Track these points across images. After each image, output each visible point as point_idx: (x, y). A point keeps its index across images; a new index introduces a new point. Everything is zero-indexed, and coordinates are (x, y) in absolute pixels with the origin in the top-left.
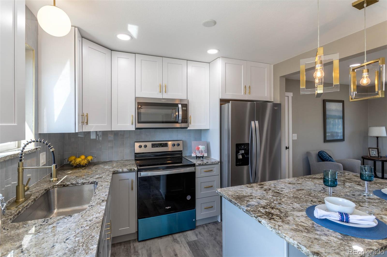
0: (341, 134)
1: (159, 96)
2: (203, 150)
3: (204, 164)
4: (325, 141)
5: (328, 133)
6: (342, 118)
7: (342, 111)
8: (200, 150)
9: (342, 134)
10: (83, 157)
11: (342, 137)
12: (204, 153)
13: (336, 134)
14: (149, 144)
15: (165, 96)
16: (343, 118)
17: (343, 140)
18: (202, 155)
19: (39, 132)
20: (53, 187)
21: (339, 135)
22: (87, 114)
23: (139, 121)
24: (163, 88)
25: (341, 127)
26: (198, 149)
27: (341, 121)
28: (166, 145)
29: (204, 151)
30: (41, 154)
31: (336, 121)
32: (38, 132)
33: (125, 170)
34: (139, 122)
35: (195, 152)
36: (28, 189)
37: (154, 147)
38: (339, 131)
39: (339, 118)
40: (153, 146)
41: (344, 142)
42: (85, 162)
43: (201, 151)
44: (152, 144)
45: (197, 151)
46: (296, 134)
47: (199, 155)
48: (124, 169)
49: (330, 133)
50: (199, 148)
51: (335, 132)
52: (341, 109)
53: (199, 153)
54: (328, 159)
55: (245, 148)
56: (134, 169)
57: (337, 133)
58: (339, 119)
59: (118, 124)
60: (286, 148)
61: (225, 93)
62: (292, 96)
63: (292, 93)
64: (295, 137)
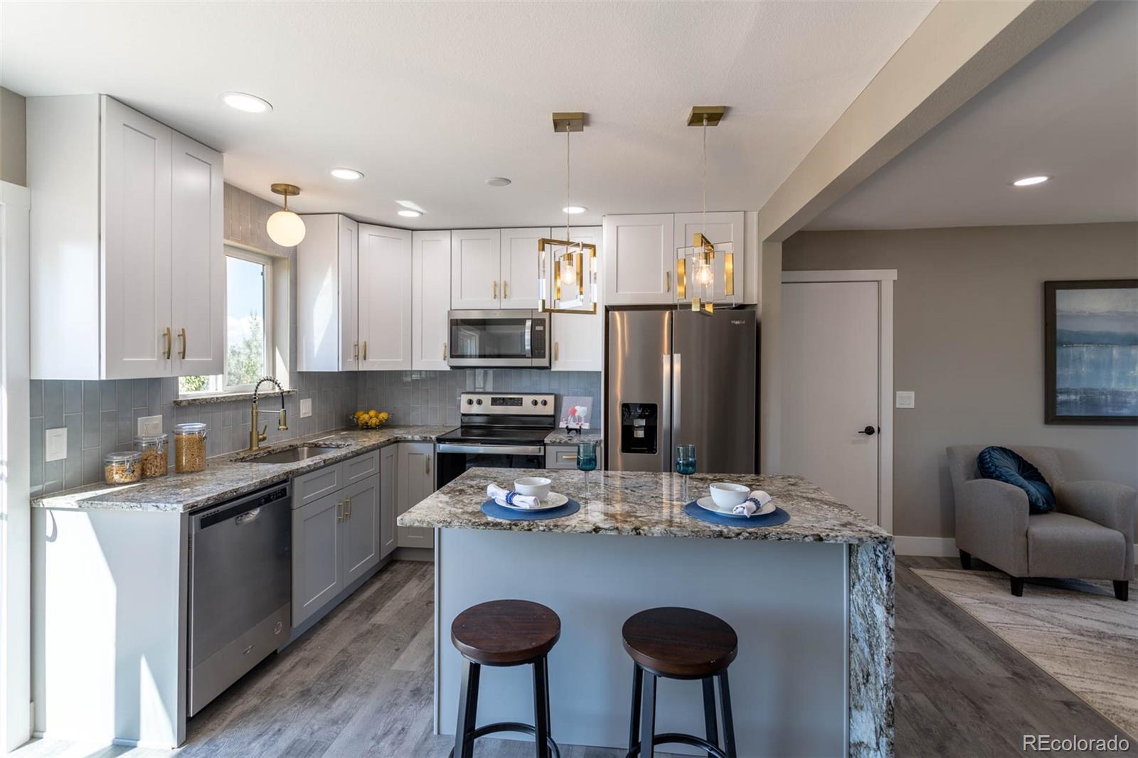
1: (495, 304)
2: (582, 416)
3: (562, 442)
8: (576, 415)
10: (372, 413)
12: (583, 422)
14: (487, 399)
15: (506, 304)
18: (578, 427)
19: (298, 370)
20: (303, 445)
22: (365, 343)
23: (453, 354)
24: (501, 289)
26: (574, 412)
28: (519, 402)
29: (583, 419)
30: (301, 401)
32: (296, 369)
33: (417, 438)
34: (452, 356)
35: (567, 420)
36: (264, 439)
37: (496, 405)
39: (1127, 341)
40: (494, 401)
42: (374, 421)
43: (579, 417)
44: (492, 398)
45: (570, 417)
46: (912, 394)
47: (573, 425)
48: (415, 436)
50: (576, 410)
53: (574, 422)
54: (994, 472)
55: (647, 414)
56: (431, 438)
59: (424, 360)
60: (869, 431)
61: (617, 292)
62: (896, 279)
63: (896, 270)
64: (908, 399)
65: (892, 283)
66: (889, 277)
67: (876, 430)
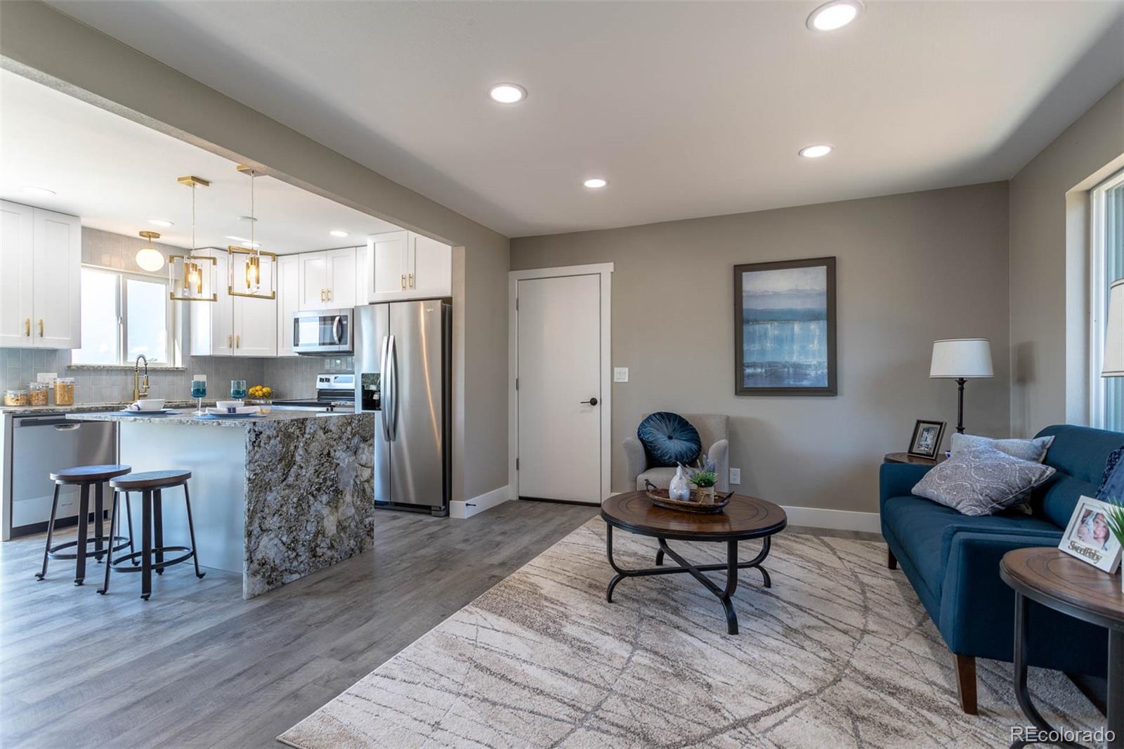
1: (323, 306)
4: (742, 389)
6: (826, 317)
7: (825, 294)
16: (831, 316)
17: (831, 391)
22: (239, 336)
23: (296, 343)
24: (326, 295)
32: (190, 354)
34: (296, 345)
39: (810, 317)
41: (836, 397)
46: (626, 370)
59: (285, 349)
60: (594, 402)
61: (374, 291)
62: (613, 271)
63: (612, 264)
64: (623, 375)
65: (610, 275)
66: (607, 269)
67: (599, 401)
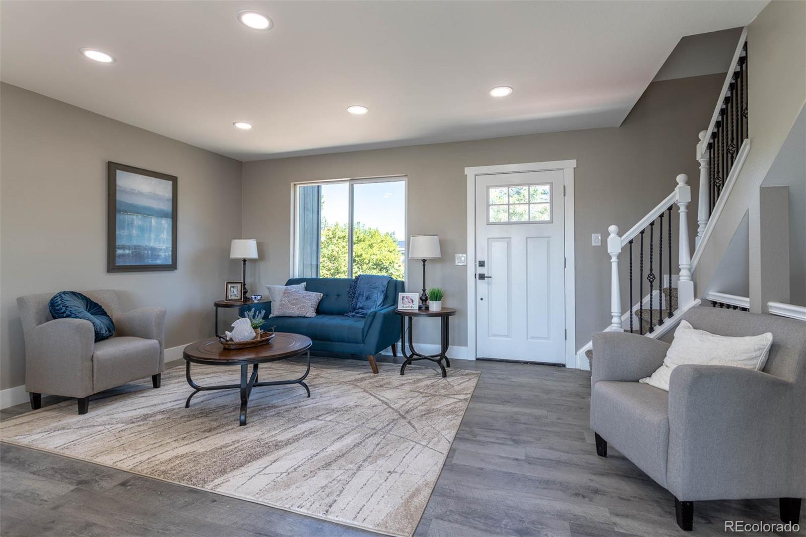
0: (167, 254)
4: (113, 266)
5: (123, 247)
6: (171, 216)
7: (171, 200)
9: (171, 253)
11: (171, 261)
13: (150, 252)
16: (174, 216)
17: (173, 267)
21: (159, 256)
25: (166, 235)
27: (166, 223)
31: (153, 221)
38: (162, 245)
39: (161, 214)
41: (176, 271)
49: (129, 250)
51: (146, 246)
52: (169, 195)
54: (64, 312)
57: (153, 249)
58: (162, 217)
